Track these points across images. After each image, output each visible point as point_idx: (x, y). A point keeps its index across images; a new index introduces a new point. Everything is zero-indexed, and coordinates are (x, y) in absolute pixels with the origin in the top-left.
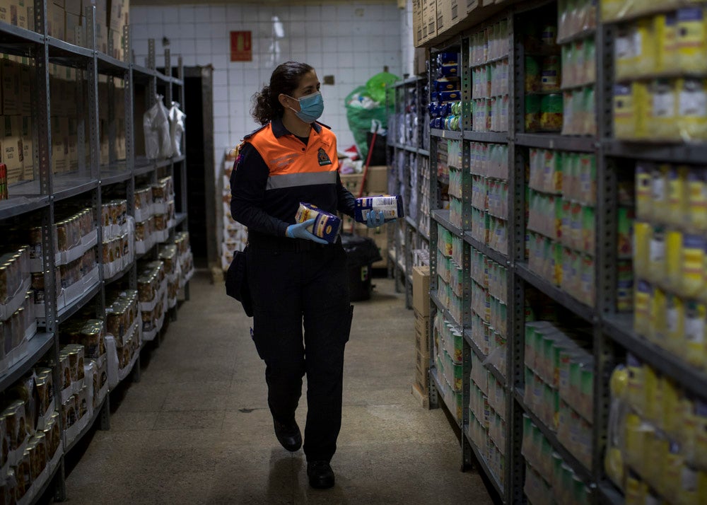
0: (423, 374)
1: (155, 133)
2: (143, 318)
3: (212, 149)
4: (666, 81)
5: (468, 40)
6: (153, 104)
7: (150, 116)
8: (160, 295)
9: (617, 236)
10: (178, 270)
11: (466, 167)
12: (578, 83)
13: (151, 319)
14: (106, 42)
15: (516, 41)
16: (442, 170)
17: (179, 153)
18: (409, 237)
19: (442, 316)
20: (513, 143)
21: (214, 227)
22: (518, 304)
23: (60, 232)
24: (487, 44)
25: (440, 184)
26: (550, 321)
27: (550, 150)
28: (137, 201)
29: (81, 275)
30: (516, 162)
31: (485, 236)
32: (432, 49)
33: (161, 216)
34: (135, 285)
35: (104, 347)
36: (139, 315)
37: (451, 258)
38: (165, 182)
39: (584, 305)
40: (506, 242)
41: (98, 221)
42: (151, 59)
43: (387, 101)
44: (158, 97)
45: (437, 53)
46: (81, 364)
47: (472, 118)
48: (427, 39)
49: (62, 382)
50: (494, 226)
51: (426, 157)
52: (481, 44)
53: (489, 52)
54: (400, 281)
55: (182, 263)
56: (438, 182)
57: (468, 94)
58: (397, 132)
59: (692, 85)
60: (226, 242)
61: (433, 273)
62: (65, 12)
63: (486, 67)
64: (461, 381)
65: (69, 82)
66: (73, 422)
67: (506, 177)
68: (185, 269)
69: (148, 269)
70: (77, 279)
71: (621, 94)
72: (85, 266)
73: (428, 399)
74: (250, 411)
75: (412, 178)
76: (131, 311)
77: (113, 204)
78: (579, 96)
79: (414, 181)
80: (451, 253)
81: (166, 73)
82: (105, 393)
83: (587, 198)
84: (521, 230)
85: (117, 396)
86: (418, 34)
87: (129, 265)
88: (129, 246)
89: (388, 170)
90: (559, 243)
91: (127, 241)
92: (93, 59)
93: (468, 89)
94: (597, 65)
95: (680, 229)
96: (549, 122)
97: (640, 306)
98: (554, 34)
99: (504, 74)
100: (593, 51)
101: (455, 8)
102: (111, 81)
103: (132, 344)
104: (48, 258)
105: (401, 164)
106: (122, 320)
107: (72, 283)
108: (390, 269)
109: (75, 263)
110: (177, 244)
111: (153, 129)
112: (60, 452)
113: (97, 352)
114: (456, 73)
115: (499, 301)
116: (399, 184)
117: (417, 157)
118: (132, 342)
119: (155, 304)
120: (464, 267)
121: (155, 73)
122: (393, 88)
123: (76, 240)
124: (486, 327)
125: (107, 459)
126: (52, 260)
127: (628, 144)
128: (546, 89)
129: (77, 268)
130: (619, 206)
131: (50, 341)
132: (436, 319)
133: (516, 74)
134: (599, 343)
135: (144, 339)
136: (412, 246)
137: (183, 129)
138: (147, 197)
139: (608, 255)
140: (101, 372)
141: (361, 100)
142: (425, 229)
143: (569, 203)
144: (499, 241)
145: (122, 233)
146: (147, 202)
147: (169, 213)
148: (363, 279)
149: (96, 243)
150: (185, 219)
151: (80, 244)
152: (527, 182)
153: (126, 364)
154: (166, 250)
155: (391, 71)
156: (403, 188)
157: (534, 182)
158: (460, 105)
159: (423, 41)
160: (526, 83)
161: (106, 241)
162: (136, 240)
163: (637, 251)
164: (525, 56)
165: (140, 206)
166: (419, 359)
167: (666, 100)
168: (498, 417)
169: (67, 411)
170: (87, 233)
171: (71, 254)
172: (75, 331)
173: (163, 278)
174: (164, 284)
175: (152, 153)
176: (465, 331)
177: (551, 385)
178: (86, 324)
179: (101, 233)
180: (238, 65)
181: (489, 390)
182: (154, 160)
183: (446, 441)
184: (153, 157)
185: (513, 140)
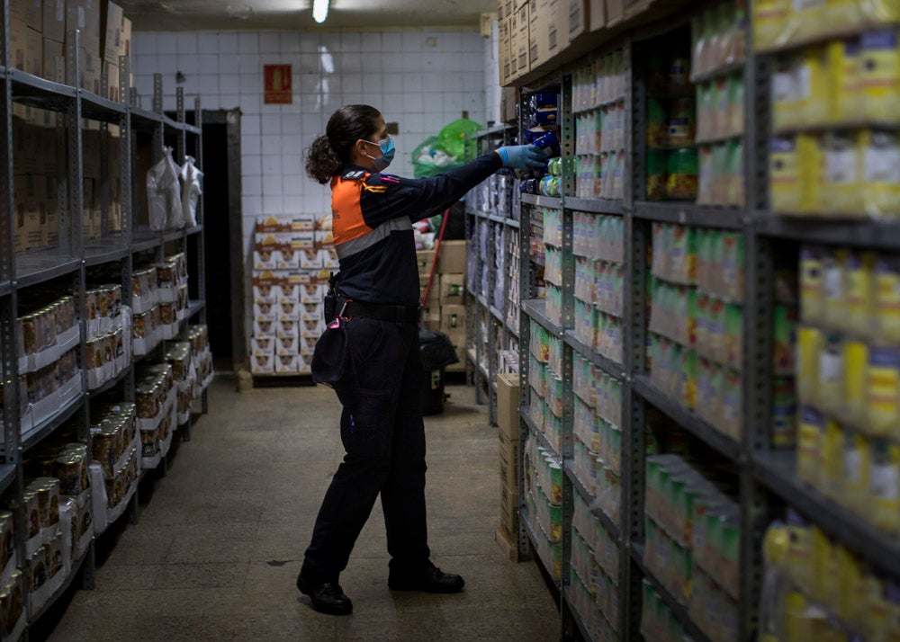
0: (511, 516)
1: (162, 196)
2: (143, 440)
3: (239, 217)
4: (846, 133)
5: (570, 76)
6: (159, 160)
7: (154, 174)
8: (167, 410)
9: (773, 344)
10: (192, 375)
11: (568, 244)
12: (720, 135)
13: (154, 441)
14: (99, 78)
15: (635, 78)
16: (536, 246)
17: (195, 223)
18: (493, 333)
19: (535, 442)
20: (629, 215)
21: (241, 318)
22: (636, 430)
23: (27, 329)
24: (595, 82)
25: (534, 266)
26: (680, 454)
27: (681, 226)
28: (136, 286)
29: (56, 384)
30: (635, 240)
31: (592, 337)
32: (524, 88)
33: (169, 305)
34: (133, 397)
35: (87, 480)
36: (138, 435)
37: (547, 364)
38: (175, 260)
39: (727, 439)
40: (620, 346)
41: (81, 313)
42: (157, 99)
43: (466, 156)
44: (165, 149)
45: (530, 95)
46: (55, 503)
47: (575, 180)
48: (516, 76)
49: (26, 529)
50: (604, 324)
51: (516, 229)
52: (588, 82)
53: (598, 93)
54: (482, 391)
55: (198, 365)
56: (531, 262)
57: (570, 149)
58: (478, 196)
59: (883, 139)
60: (257, 337)
61: (524, 382)
62: (43, 38)
63: (595, 113)
64: (560, 528)
65: (48, 130)
66: (42, 581)
67: (620, 261)
68: (202, 374)
69: (151, 374)
70: (50, 391)
71: (780, 150)
72: (63, 373)
73: (516, 548)
74: (281, 564)
75: (498, 256)
76: (126, 431)
77: (103, 290)
78: (720, 153)
79: (501, 260)
80: (547, 357)
81: (179, 118)
82: (88, 541)
83: (733, 293)
84: (640, 330)
85: (106, 544)
86: (506, 69)
87: (124, 370)
88: (124, 345)
89: (467, 244)
90: (693, 351)
91: (121, 340)
92: (75, 99)
93: (570, 142)
94: (746, 111)
95: (863, 339)
96: (678, 186)
97: (805, 444)
98: (687, 69)
99: (619, 122)
100: (740, 91)
101: (553, 34)
102: (105, 128)
103: (126, 474)
104: (8, 364)
105: (483, 239)
106: (112, 443)
107: (44, 396)
108: (469, 373)
109: (47, 370)
110: (191, 341)
111: (159, 191)
112: (22, 623)
113: (78, 486)
114: (555, 120)
115: (610, 425)
116: (481, 264)
117: (504, 229)
118: (127, 471)
119: (159, 421)
120: (564, 377)
121: (163, 118)
122: (474, 139)
123: (49, 339)
124: (594, 459)
125: (89, 629)
126: (15, 367)
127: (790, 220)
128: (674, 142)
129: (51, 376)
130: (776, 303)
131: (10, 476)
132: (528, 444)
133: (635, 122)
134: (747, 490)
135: (144, 467)
136: (497, 345)
137: (200, 192)
138: (149, 280)
139: (761, 371)
140: (83, 513)
141: (432, 154)
142: (514, 323)
143: (706, 298)
144: (610, 345)
145: (115, 328)
146: (150, 286)
147: (180, 300)
148: (434, 387)
149: (78, 341)
150: (202, 309)
151: (55, 344)
152: (648, 267)
153: (119, 500)
154: (176, 350)
155: (472, 117)
156: (486, 269)
157: (658, 268)
158: (559, 162)
159: (512, 78)
160: (647, 134)
161: (92, 339)
162: (135, 337)
163: (802, 367)
164: (647, 98)
165: (140, 293)
166: (505, 495)
167: (846, 160)
168: (610, 579)
169: (33, 567)
170: (65, 329)
171: (43, 358)
172: (48, 459)
173: (171, 385)
174: (172, 395)
175: (157, 221)
176: (566, 461)
177: (682, 544)
178: (64, 449)
179: (85, 329)
180: (274, 108)
181: (597, 543)
182: (161, 232)
183: (540, 605)
184: (158, 228)
185: (630, 211)
